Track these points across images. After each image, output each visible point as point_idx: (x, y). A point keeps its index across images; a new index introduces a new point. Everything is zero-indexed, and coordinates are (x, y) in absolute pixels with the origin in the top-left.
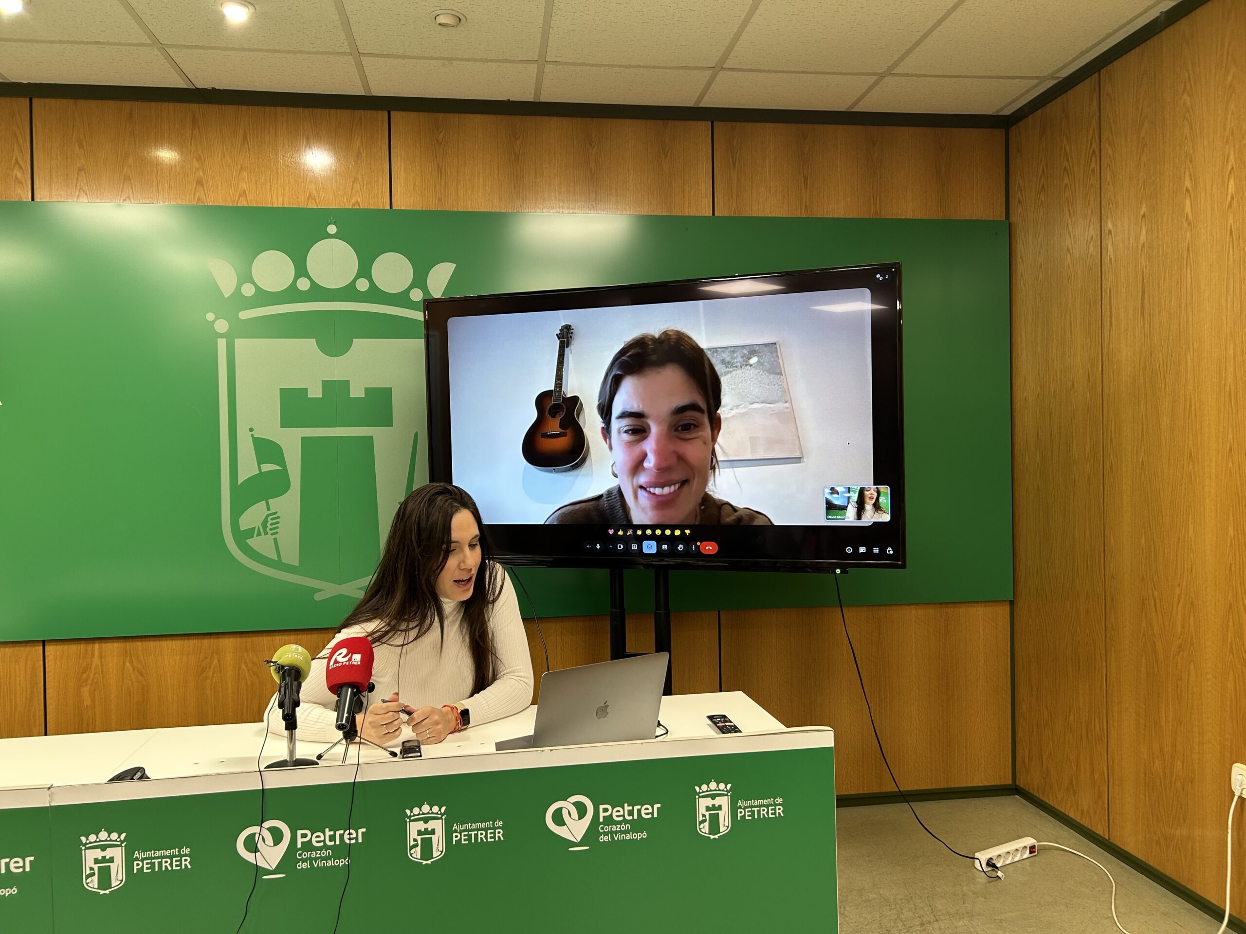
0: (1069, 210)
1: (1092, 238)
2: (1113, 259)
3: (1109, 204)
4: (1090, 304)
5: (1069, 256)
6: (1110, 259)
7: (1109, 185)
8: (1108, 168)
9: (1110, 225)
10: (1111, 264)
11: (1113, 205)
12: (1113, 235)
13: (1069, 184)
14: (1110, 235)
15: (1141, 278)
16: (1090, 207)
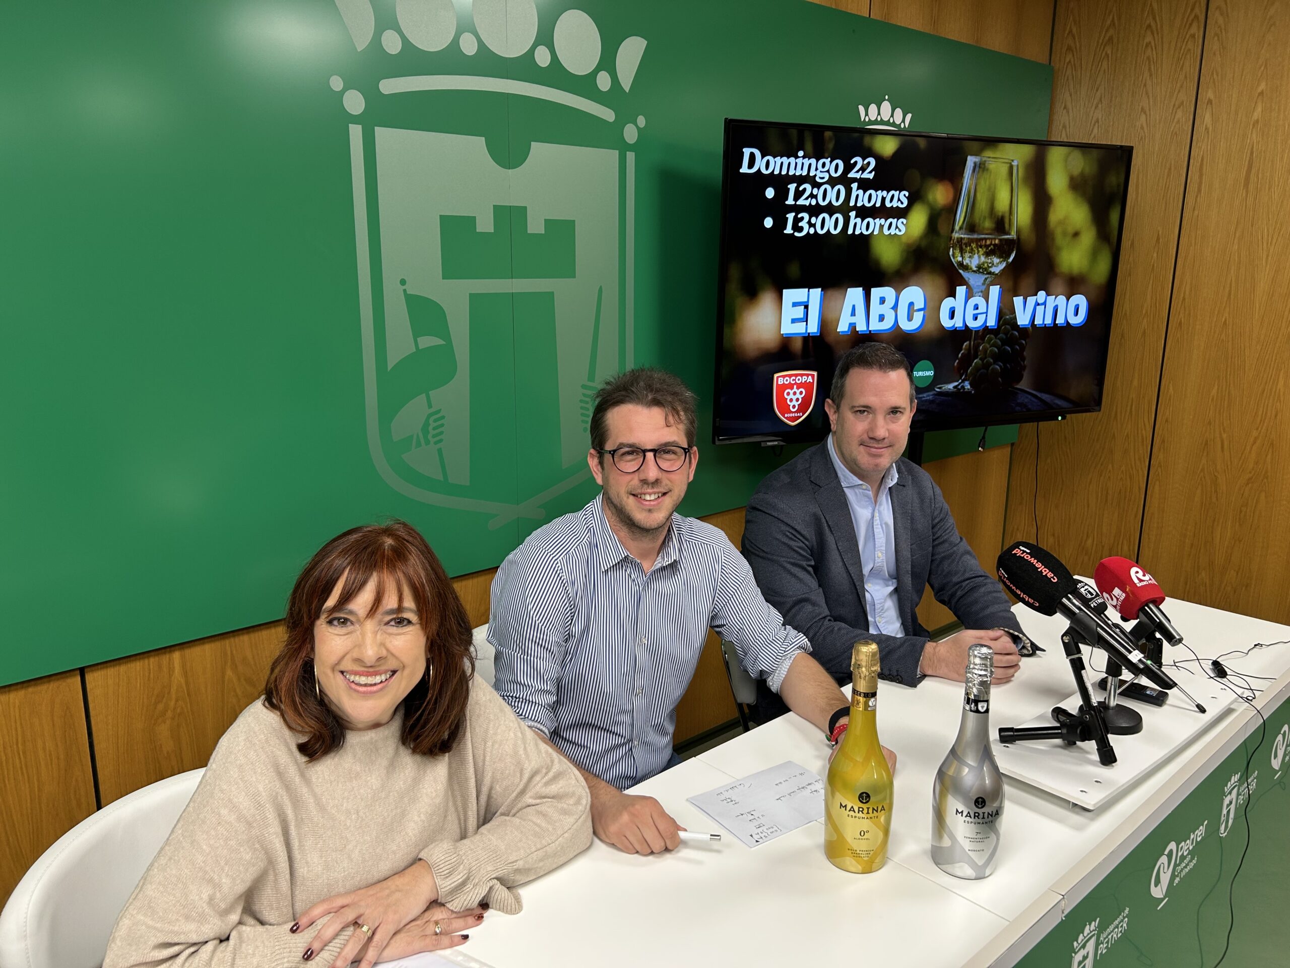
0: (1150, 69)
1: (1182, 103)
2: (1210, 130)
3: (1213, 74)
4: (1170, 169)
5: (1143, 117)
6: (1206, 129)
7: (1215, 54)
8: (1216, 38)
9: (1210, 94)
10: (1208, 132)
11: (1217, 75)
12: (1214, 106)
13: (1153, 44)
14: (1209, 106)
15: (1249, 152)
16: (1184, 71)
